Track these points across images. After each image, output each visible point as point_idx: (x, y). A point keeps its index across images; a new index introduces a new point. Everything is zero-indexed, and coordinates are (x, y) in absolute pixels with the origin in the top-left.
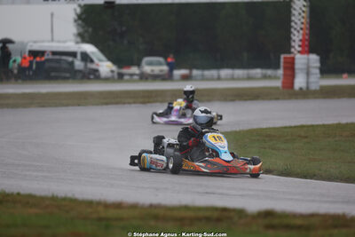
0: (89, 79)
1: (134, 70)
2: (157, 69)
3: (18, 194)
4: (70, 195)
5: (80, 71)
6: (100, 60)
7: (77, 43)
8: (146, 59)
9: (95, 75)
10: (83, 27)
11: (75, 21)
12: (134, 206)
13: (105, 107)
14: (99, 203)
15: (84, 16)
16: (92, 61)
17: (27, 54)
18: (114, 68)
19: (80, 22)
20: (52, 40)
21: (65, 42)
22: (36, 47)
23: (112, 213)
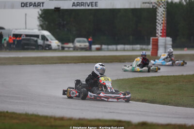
0: (46, 50)
1: (71, 45)
2: (83, 45)
3: (7, 112)
4: (35, 113)
5: (41, 45)
6: (52, 40)
7: (39, 30)
8: (77, 39)
9: (48, 47)
10: (43, 21)
11: (38, 18)
12: (70, 119)
13: (54, 65)
14: (51, 117)
15: (43, 16)
16: (47, 40)
18: (59, 44)
19: (41, 19)
20: (26, 28)
21: (33, 29)
22: (17, 32)
23: (58, 123)
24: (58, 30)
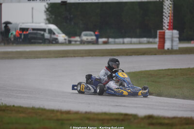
0: (52, 43)
1: (77, 38)
2: (90, 38)
3: (14, 106)
4: (42, 107)
5: (47, 39)
6: (59, 33)
7: (46, 24)
8: (84, 33)
9: (55, 41)
10: (49, 15)
11: (45, 12)
12: (77, 113)
14: (58, 111)
15: (50, 9)
16: (54, 34)
17: (19, 30)
18: (66, 37)
19: (48, 12)
20: (33, 22)
21: (39, 23)
22: (24, 26)
23: (65, 116)
24: (65, 24)
